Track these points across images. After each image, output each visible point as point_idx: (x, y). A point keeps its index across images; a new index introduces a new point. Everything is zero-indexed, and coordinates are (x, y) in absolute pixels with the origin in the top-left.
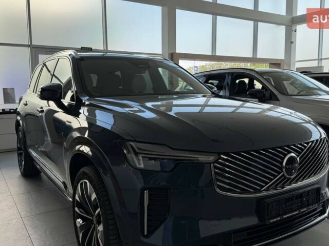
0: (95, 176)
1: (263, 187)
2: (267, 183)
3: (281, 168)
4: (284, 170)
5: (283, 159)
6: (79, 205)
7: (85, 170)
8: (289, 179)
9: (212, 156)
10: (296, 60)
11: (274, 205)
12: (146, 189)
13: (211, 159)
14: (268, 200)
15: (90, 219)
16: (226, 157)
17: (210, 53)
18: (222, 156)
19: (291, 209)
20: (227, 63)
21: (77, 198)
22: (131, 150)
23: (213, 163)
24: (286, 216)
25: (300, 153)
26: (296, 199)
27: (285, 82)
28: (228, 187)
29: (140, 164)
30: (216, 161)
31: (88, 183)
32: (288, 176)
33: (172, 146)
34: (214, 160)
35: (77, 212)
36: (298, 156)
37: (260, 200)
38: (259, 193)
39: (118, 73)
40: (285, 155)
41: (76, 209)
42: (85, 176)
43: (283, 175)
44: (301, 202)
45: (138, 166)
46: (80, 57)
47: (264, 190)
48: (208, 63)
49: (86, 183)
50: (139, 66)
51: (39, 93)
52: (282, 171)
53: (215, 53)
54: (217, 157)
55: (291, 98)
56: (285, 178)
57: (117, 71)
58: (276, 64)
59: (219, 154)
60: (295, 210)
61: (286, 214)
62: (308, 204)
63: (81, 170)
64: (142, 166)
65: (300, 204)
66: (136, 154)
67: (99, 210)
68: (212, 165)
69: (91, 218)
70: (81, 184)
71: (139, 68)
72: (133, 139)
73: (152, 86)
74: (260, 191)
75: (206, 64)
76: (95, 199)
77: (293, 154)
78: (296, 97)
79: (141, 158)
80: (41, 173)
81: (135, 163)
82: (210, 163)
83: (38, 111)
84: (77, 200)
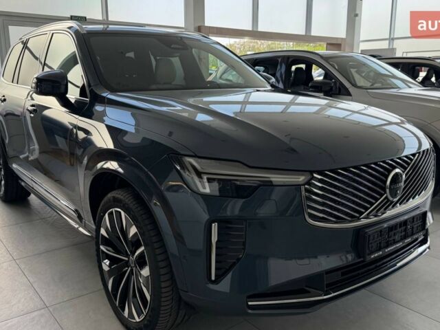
0: (134, 203)
1: (361, 213)
2: (366, 209)
3: (384, 189)
4: (388, 190)
5: (387, 177)
6: (106, 242)
7: (117, 196)
8: (392, 202)
9: (302, 175)
10: (361, 39)
11: (376, 236)
12: (214, 222)
13: (301, 180)
14: (369, 231)
15: (124, 260)
16: (319, 177)
17: (250, 28)
18: (315, 175)
19: (394, 240)
20: (263, 41)
21: (103, 232)
22: (190, 168)
23: (304, 185)
24: (389, 249)
25: (405, 168)
26: (400, 227)
27: (352, 70)
28: (321, 215)
29: (204, 188)
30: (309, 183)
31: (123, 213)
32: (391, 199)
33: (248, 163)
34: (306, 180)
35: (102, 251)
36: (404, 172)
37: (359, 231)
38: (357, 222)
39: (131, 55)
40: (390, 172)
41: (102, 247)
42: (117, 202)
43: (386, 198)
44: (405, 230)
45: (202, 190)
46: (87, 31)
47: (363, 218)
48: (237, 40)
49: (120, 213)
50: (172, 46)
51: (34, 85)
52: (385, 193)
53: (257, 28)
54: (309, 177)
55: (368, 92)
56: (388, 200)
57: (129, 52)
58: (334, 44)
59: (312, 172)
60: (398, 242)
61: (387, 246)
62: (412, 232)
63: (110, 195)
64: (207, 190)
65: (403, 233)
66: (199, 174)
67: (142, 249)
68: (303, 188)
69: (127, 259)
70: (111, 214)
71: (173, 48)
72: (192, 154)
73: (183, 75)
74: (359, 219)
75: (236, 42)
76: (135, 234)
77: (397, 170)
78: (373, 91)
79: (205, 180)
80: (29, 194)
81: (197, 187)
82: (300, 185)
83: (28, 110)
84: (102, 235)
